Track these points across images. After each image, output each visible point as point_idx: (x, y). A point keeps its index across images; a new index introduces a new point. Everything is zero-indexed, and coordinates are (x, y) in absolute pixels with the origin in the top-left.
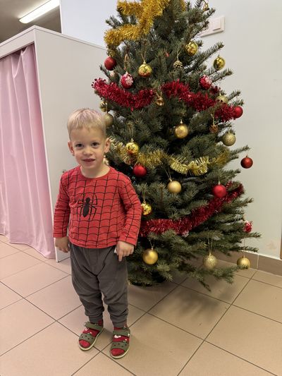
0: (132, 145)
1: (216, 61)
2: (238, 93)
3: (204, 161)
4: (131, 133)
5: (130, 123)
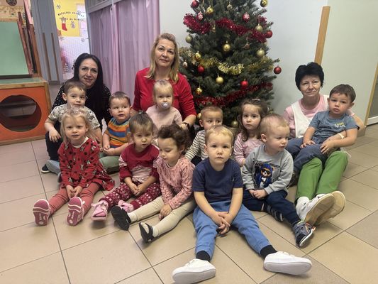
1: (262, 2)
2: (272, 23)
3: (240, 66)
4: (198, 47)
5: (197, 42)
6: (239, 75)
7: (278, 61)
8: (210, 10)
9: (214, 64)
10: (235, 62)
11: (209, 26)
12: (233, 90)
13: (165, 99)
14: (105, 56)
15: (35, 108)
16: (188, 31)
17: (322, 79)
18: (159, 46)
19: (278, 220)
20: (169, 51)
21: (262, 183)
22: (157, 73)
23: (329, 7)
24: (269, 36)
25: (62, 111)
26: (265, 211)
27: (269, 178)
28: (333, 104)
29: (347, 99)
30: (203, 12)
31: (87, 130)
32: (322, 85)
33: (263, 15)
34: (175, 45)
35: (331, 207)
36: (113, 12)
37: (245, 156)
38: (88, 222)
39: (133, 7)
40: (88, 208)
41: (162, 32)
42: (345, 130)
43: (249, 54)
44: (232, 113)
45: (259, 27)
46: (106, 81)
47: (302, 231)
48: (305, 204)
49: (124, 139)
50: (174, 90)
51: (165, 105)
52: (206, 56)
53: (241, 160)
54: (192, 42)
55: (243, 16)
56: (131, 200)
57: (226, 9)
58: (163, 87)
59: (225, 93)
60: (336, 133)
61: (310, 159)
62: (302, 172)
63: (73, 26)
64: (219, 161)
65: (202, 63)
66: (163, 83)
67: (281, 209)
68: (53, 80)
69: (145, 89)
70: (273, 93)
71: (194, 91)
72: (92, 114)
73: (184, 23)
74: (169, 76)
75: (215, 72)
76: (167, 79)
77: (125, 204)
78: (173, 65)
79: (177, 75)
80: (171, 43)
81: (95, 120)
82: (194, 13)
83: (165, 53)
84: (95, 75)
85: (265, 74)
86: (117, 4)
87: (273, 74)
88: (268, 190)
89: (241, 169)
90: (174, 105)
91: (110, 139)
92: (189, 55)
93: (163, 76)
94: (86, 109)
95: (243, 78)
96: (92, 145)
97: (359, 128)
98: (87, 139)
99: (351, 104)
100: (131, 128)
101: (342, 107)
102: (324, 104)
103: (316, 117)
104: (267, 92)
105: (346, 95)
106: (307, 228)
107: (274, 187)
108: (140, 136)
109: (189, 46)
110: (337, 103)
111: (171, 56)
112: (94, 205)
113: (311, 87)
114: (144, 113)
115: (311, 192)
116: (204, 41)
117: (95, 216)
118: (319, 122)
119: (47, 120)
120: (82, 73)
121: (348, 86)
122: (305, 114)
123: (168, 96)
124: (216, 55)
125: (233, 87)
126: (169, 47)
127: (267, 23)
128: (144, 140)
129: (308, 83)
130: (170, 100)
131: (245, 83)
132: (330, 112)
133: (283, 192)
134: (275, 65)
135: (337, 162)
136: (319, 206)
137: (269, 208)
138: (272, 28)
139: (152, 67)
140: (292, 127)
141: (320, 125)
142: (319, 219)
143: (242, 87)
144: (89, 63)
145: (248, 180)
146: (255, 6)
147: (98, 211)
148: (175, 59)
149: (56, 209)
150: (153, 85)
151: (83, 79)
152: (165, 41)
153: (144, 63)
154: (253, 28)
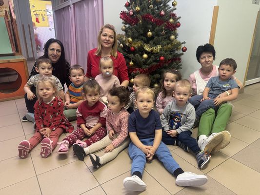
0: (130, 39)
1: (173, 3)
2: (180, 18)
3: (159, 47)
4: (130, 34)
5: (129, 30)
6: (158, 52)
7: (184, 43)
8: (138, 8)
9: (141, 45)
10: (155, 44)
11: (137, 20)
12: (155, 63)
13: (108, 70)
14: (66, 40)
15: (17, 76)
16: (123, 23)
17: (214, 55)
18: (104, 33)
19: (186, 151)
20: (110, 37)
21: (174, 126)
22: (103, 52)
23: (218, 7)
24: (179, 26)
25: (37, 79)
26: (177, 145)
27: (179, 123)
28: (222, 72)
29: (231, 68)
30: (133, 9)
31: (54, 92)
32: (214, 59)
33: (174, 12)
34: (115, 32)
35: (221, 142)
36: (71, 10)
37: (163, 107)
38: (55, 155)
39: (85, 6)
40: (55, 146)
41: (105, 24)
42: (231, 89)
43: (165, 38)
44: (154, 78)
45: (171, 20)
46: (67, 58)
47: (202, 158)
48: (204, 140)
49: (79, 98)
50: (114, 63)
51: (108, 73)
52: (136, 40)
53: (161, 110)
54: (126, 30)
55: (160, 12)
56: (85, 140)
57: (149, 8)
58: (107, 61)
59: (149, 65)
60: (224, 91)
61: (207, 109)
62: (201, 118)
63: (44, 20)
64: (146, 111)
65: (133, 45)
66: (106, 58)
67: (188, 143)
68: (30, 57)
69: (94, 62)
70: (181, 65)
71: (128, 64)
72: (58, 80)
73: (120, 17)
74: (111, 54)
75: (142, 51)
76: (110, 56)
77: (81, 142)
78: (113, 46)
79: (116, 53)
80: (111, 31)
81: (60, 85)
82: (127, 11)
83: (107, 38)
84: (59, 54)
85: (176, 52)
86: (74, 4)
87: (182, 52)
88: (179, 131)
89: (161, 116)
90: (114, 73)
91: (70, 97)
92: (124, 39)
93: (107, 53)
94: (53, 77)
95: (161, 54)
96: (58, 101)
97: (239, 88)
98: (54, 97)
99: (234, 72)
100: (84, 90)
101: (228, 74)
102: (215, 72)
103: (211, 81)
104: (177, 64)
105: (230, 66)
106: (205, 156)
107: (183, 128)
108: (90, 95)
109: (124, 33)
110: (225, 72)
111: (112, 40)
112: (59, 143)
113: (207, 60)
114: (93, 79)
115: (208, 132)
116: (134, 30)
117: (60, 151)
118: (213, 84)
119: (26, 85)
120: (50, 52)
121: (231, 60)
122: (203, 78)
123: (110, 68)
124: (142, 39)
125: (154, 61)
126: (110, 34)
127: (177, 17)
128: (94, 98)
129: (205, 57)
130: (111, 70)
131: (162, 58)
132: (220, 77)
133: (189, 132)
134: (183, 46)
135: (225, 111)
136: (214, 141)
137: (179, 143)
138: (180, 21)
139: (99, 48)
140: (194, 87)
141: (213, 86)
142: (214, 150)
143: (160, 61)
144: (55, 46)
145: (165, 124)
146: (168, 6)
147: (62, 147)
148: (115, 42)
149: (34, 147)
150: (100, 60)
151: (51, 57)
152: (107, 30)
153: (93, 45)
154: (167, 21)
